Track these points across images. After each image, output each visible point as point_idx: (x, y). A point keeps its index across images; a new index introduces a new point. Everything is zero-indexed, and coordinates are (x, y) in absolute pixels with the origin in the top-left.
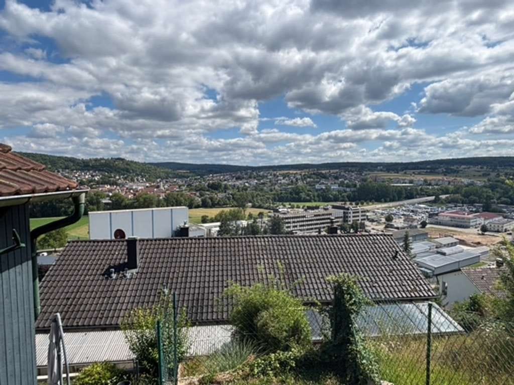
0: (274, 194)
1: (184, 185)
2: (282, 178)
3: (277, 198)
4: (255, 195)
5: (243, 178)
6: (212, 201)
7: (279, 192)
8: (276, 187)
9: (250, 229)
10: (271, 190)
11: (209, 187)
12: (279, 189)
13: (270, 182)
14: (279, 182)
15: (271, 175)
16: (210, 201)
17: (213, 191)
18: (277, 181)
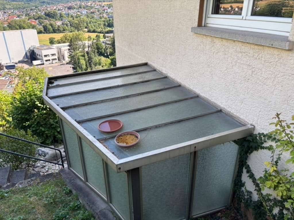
0: (104, 21)
1: (23, 15)
2: (107, 8)
3: (107, 24)
4: (89, 22)
5: (75, 8)
6: (52, 27)
7: (108, 19)
8: (105, 15)
9: (95, 46)
10: (101, 18)
11: (46, 16)
12: (107, 17)
13: (98, 11)
14: (106, 11)
15: (98, 5)
16: (50, 27)
17: (51, 19)
18: (104, 10)
